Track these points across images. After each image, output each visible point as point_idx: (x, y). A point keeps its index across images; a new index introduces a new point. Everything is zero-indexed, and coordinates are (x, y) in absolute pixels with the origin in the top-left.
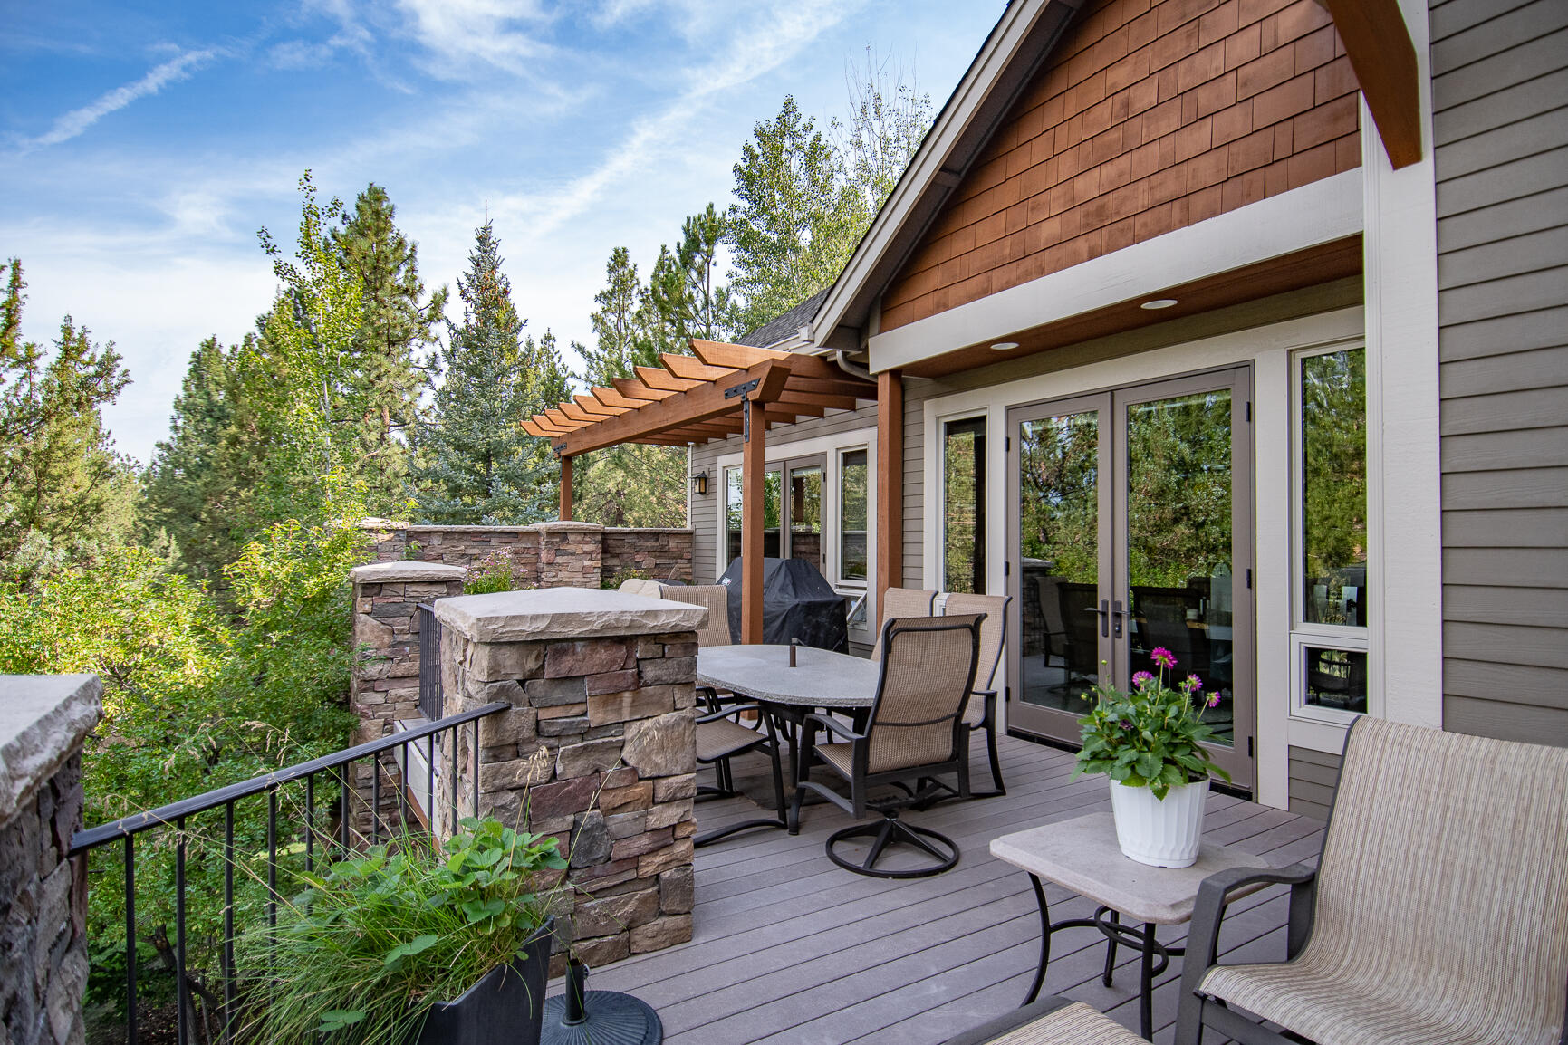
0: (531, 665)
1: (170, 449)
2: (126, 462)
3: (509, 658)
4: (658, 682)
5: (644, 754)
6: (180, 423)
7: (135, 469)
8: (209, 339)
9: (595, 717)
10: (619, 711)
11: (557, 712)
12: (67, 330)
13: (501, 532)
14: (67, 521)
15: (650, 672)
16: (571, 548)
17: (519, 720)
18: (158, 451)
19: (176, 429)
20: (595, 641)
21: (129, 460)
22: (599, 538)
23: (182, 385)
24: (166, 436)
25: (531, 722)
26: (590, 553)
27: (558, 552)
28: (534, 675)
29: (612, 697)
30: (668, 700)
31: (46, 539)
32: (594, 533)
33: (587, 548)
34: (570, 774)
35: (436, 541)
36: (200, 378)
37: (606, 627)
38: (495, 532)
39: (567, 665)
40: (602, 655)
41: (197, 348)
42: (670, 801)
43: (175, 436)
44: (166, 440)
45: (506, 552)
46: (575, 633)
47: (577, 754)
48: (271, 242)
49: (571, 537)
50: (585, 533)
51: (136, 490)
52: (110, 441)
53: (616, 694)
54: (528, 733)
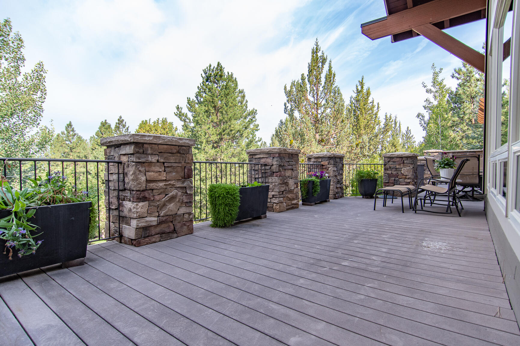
0: (389, 160)
3: (386, 159)
4: (406, 163)
5: (404, 172)
9: (397, 167)
10: (401, 166)
11: (393, 166)
15: (405, 162)
17: (387, 166)
20: (397, 157)
25: (389, 166)
28: (390, 161)
29: (400, 164)
30: (408, 166)
34: (394, 173)
37: (397, 156)
39: (393, 160)
40: (398, 159)
42: (409, 179)
46: (394, 156)
47: (395, 171)
48: (425, 85)
54: (389, 168)
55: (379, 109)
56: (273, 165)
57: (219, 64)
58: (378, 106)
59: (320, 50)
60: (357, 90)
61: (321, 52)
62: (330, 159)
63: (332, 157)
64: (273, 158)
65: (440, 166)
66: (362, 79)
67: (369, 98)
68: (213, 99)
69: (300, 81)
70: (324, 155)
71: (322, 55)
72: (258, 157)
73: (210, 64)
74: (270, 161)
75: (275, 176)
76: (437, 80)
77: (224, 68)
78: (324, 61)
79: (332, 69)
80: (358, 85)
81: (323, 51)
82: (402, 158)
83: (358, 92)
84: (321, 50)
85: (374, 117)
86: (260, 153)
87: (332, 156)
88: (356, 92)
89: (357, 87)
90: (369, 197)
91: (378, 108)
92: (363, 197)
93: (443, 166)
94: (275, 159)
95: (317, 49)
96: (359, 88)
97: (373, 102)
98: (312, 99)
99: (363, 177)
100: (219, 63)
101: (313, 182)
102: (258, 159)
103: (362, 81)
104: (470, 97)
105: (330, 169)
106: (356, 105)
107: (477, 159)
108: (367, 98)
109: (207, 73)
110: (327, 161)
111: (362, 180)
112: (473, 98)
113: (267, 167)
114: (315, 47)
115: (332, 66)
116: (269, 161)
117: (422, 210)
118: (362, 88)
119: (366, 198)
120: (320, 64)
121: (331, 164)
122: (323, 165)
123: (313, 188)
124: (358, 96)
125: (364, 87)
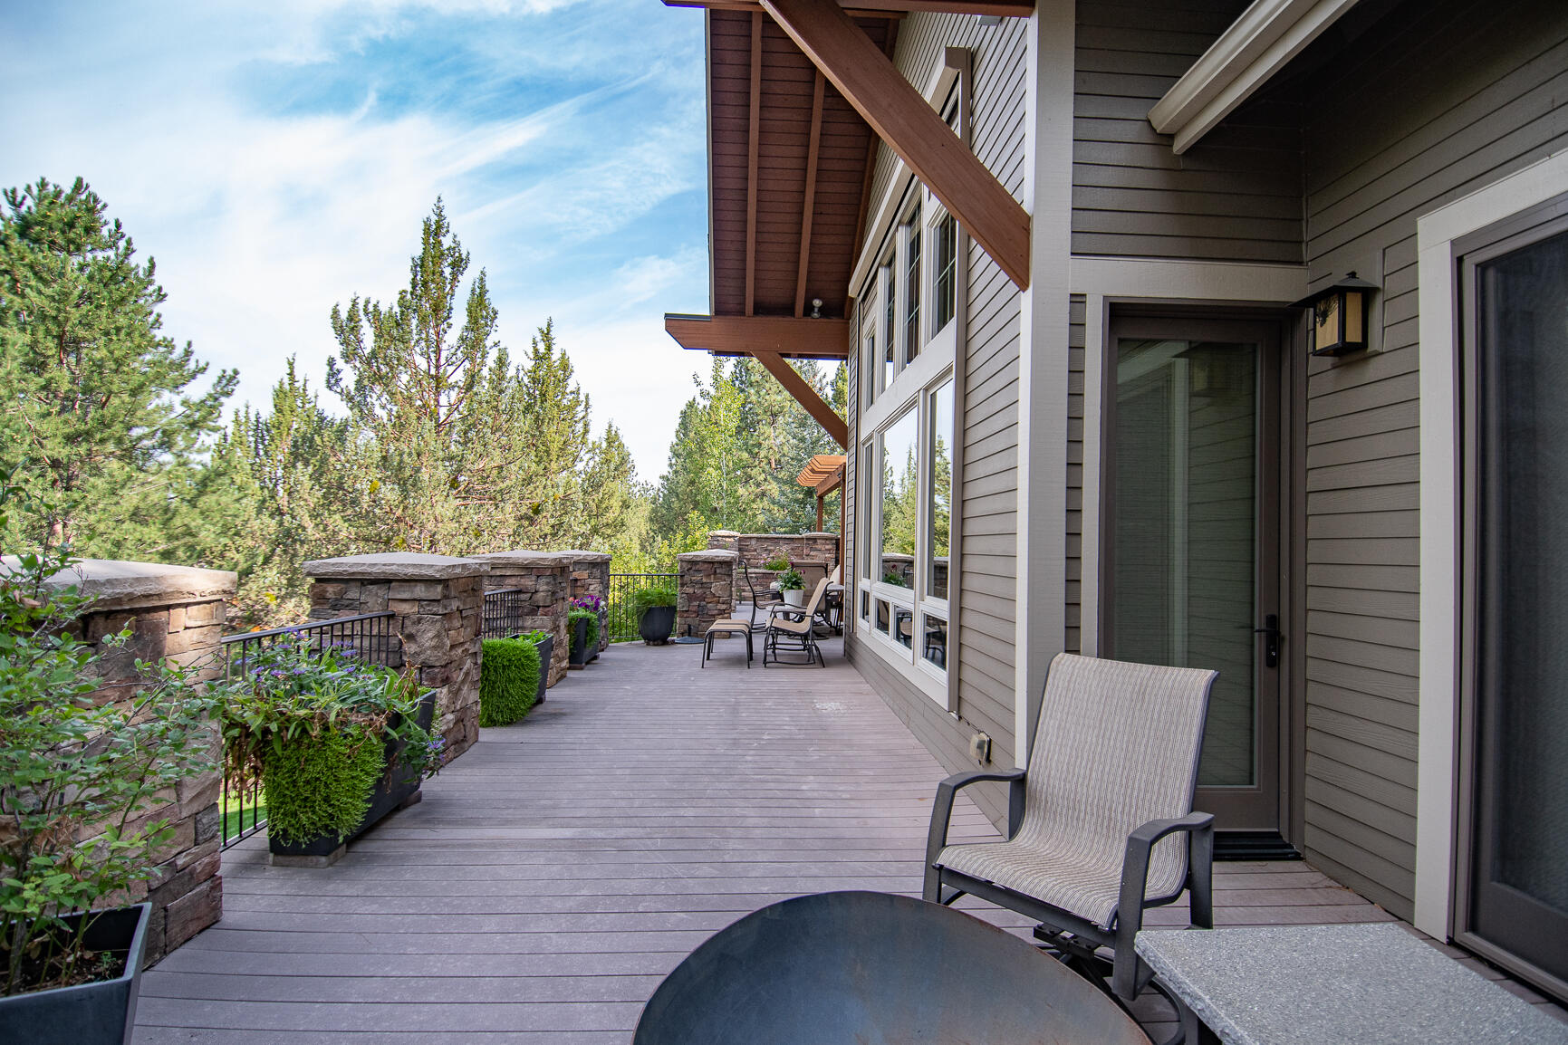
0: (689, 566)
1: (668, 480)
2: (645, 486)
4: (720, 574)
5: (717, 591)
6: (674, 461)
7: (650, 492)
8: (691, 400)
9: (704, 580)
10: (711, 580)
11: (696, 578)
12: (609, 431)
13: (785, 538)
14: (609, 531)
15: (718, 571)
16: (819, 547)
17: (687, 578)
18: (661, 481)
19: (671, 465)
20: (704, 562)
21: (647, 484)
22: (834, 541)
23: (674, 434)
24: (665, 470)
25: (690, 580)
26: (829, 550)
27: (812, 549)
28: (691, 569)
30: (724, 579)
31: (601, 540)
32: (831, 539)
33: (827, 547)
34: (698, 592)
35: (753, 542)
36: (686, 428)
37: (705, 559)
38: (781, 538)
39: (697, 567)
40: (706, 566)
41: (683, 408)
42: (723, 603)
43: (671, 471)
44: (666, 474)
45: (785, 548)
46: (698, 560)
47: (700, 588)
48: (699, 380)
49: (818, 541)
50: (826, 539)
51: (646, 509)
52: (634, 474)
53: (710, 575)
55: (589, 410)
56: (536, 592)
57: (79, 186)
58: (587, 403)
59: (448, 231)
60: (536, 351)
61: (450, 236)
62: (593, 567)
63: (598, 563)
64: (538, 577)
65: (786, 586)
66: (549, 325)
67: (569, 381)
68: (59, 310)
69: (397, 309)
70: (581, 557)
71: (453, 245)
72: (498, 574)
73: (43, 179)
74: (531, 583)
75: (543, 615)
76: (721, 374)
77: (105, 206)
78: (459, 265)
79: (488, 296)
80: (537, 339)
81: (455, 236)
82: (713, 563)
83: (539, 358)
84: (450, 229)
85: (580, 427)
86: (505, 566)
87: (599, 560)
88: (532, 356)
89: (535, 343)
90: (660, 643)
91: (587, 408)
92: (648, 644)
93: (789, 585)
94: (544, 580)
95: (439, 227)
96: (542, 348)
97: (577, 392)
98: (422, 363)
99: (650, 602)
100: (80, 181)
101: (588, 620)
102: (498, 579)
103: (549, 331)
104: (769, 413)
105: (592, 588)
106: (531, 391)
107: (824, 570)
108: (565, 380)
109: (22, 203)
110: (586, 570)
111: (650, 610)
112: (774, 415)
113: (523, 597)
114: (434, 218)
115: (487, 288)
116: (529, 583)
117: (776, 661)
118: (549, 348)
119: (655, 645)
120: (447, 271)
121: (594, 578)
122: (576, 580)
123: (587, 633)
124: (537, 368)
125: (553, 347)
